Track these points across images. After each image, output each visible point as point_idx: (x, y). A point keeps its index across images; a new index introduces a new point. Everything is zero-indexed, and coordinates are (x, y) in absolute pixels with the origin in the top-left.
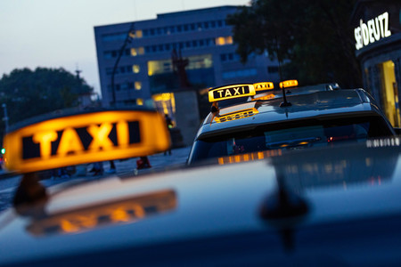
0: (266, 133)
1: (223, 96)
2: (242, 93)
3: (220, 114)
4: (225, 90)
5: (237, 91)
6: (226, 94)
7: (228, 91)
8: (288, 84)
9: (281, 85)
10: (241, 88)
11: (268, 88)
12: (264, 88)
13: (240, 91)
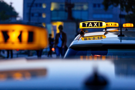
0: (108, 50)
1: (88, 26)
2: (98, 26)
3: (85, 36)
4: (89, 23)
5: (95, 24)
6: (90, 25)
7: (90, 23)
8: (128, 25)
9: (124, 25)
10: (98, 23)
11: (115, 26)
12: (113, 26)
13: (97, 25)
